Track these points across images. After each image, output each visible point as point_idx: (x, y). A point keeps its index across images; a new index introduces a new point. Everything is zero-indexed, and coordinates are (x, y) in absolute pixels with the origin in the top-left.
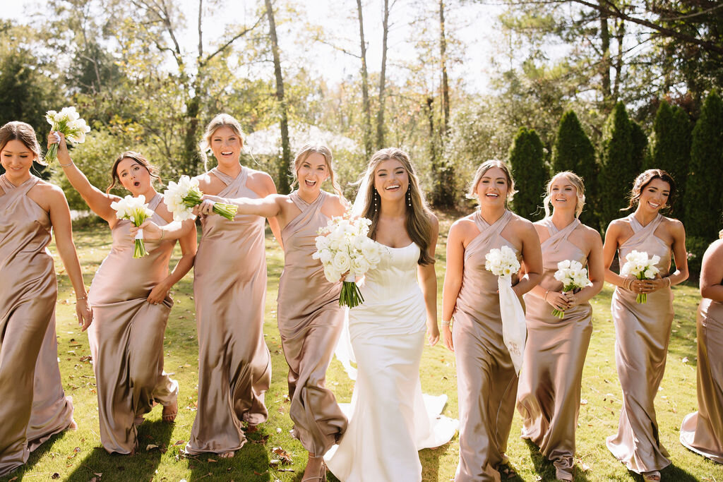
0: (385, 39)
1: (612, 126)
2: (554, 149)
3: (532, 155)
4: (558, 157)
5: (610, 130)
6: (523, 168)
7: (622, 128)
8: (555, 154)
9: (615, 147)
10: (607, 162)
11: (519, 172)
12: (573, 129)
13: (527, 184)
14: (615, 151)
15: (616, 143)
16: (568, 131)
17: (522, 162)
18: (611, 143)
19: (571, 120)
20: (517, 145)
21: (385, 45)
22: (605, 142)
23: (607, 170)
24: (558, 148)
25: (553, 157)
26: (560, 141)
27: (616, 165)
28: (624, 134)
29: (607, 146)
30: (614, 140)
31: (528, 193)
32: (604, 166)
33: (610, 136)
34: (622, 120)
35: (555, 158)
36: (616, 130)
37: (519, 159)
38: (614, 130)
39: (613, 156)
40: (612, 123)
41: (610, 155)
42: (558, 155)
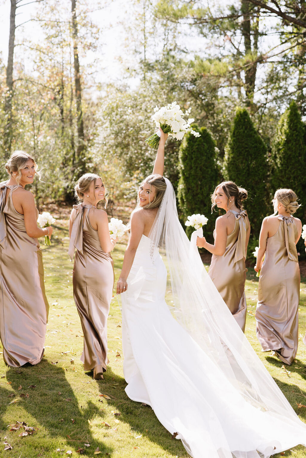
0: (13, 16)
1: (286, 127)
2: (227, 149)
3: (205, 154)
4: (233, 158)
5: (283, 131)
6: (197, 167)
7: (295, 130)
8: (229, 154)
9: (289, 149)
10: (281, 164)
11: (193, 172)
12: (246, 129)
13: (201, 185)
14: (289, 153)
15: (290, 145)
16: (242, 130)
17: (195, 162)
18: (284, 145)
19: (244, 119)
20: (189, 143)
21: (13, 22)
22: (279, 144)
23: (281, 171)
24: (232, 148)
25: (226, 157)
26: (234, 141)
27: (290, 167)
28: (297, 136)
29: (281, 147)
30: (287, 142)
31: (202, 194)
32: (278, 168)
33: (284, 137)
34: (296, 121)
35: (229, 158)
36: (290, 132)
37: (192, 159)
38: (288, 131)
39: (287, 159)
40: (285, 124)
41: (284, 157)
42: (232, 155)
